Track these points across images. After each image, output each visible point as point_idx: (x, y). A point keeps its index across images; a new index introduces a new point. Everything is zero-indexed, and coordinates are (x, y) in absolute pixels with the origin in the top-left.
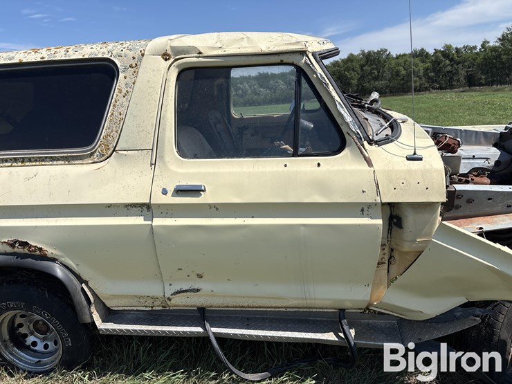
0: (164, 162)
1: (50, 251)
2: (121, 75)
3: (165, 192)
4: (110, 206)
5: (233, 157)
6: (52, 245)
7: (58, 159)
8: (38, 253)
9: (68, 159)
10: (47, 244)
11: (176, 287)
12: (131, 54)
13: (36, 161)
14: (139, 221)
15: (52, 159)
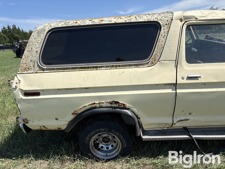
0: (182, 66)
1: (128, 105)
2: (162, 28)
3: (183, 78)
4: (157, 85)
5: (210, 63)
6: (129, 103)
7: (132, 65)
8: (122, 106)
9: (137, 65)
10: (127, 102)
11: (179, 119)
12: (166, 19)
13: (122, 66)
14: (170, 91)
15: (130, 65)
